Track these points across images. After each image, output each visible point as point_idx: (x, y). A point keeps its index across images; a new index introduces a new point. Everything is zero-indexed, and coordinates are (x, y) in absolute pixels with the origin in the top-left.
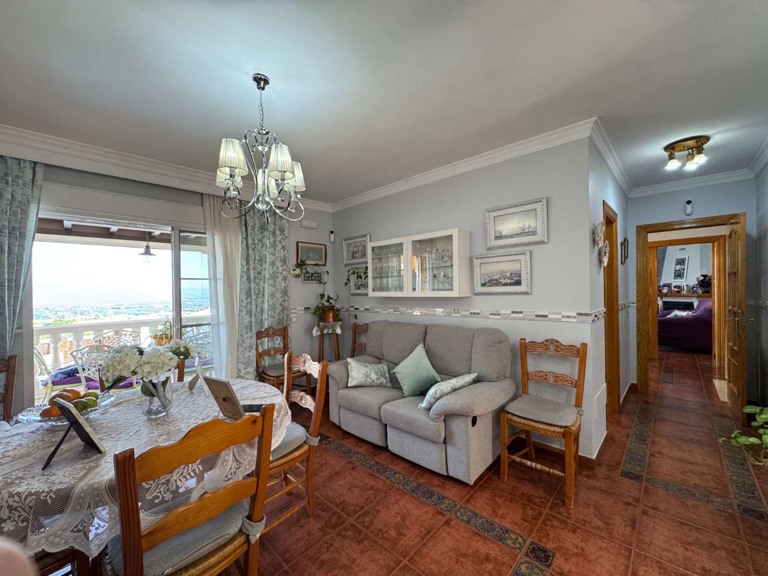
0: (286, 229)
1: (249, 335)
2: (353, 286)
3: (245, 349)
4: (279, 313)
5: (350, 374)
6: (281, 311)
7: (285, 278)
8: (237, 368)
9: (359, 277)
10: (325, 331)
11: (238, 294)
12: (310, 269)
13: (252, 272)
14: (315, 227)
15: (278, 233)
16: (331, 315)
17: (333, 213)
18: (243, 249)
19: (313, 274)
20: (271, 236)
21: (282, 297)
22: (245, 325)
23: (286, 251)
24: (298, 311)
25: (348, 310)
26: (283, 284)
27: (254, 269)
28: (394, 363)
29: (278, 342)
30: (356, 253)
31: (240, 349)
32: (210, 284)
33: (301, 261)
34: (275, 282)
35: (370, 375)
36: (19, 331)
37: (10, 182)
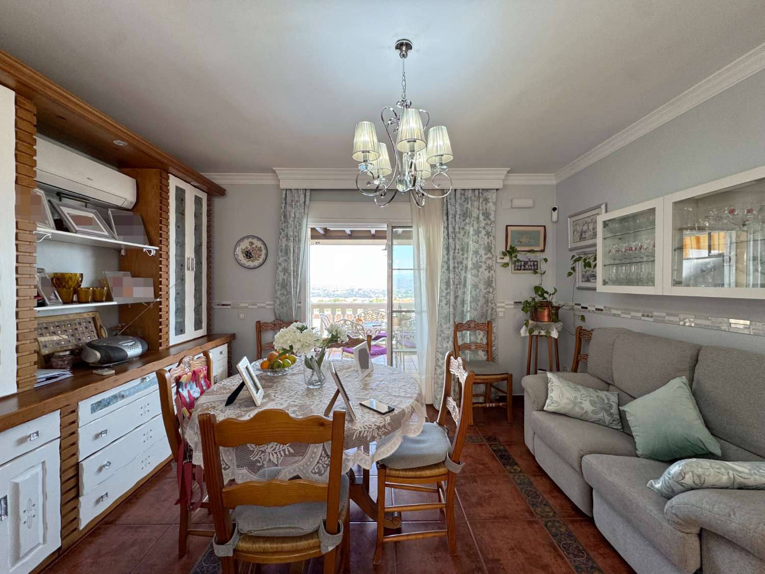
0: (493, 213)
1: (448, 325)
2: (580, 276)
3: (444, 339)
4: (482, 306)
5: (550, 395)
6: (484, 303)
7: (489, 268)
8: (436, 357)
9: (587, 265)
10: (536, 333)
11: (439, 284)
12: (521, 257)
13: (451, 262)
14: (531, 205)
15: (481, 218)
16: (546, 313)
17: (558, 185)
18: (444, 237)
19: (526, 263)
20: (475, 223)
21: (485, 289)
22: (444, 315)
23: (491, 238)
24: (506, 305)
25: (572, 309)
26: (487, 274)
27: (454, 258)
28: (631, 396)
29: (481, 337)
30: (585, 232)
31: (440, 339)
32: (414, 273)
33: (511, 248)
34: (478, 271)
35: (581, 403)
36: (300, 305)
37: (294, 205)
